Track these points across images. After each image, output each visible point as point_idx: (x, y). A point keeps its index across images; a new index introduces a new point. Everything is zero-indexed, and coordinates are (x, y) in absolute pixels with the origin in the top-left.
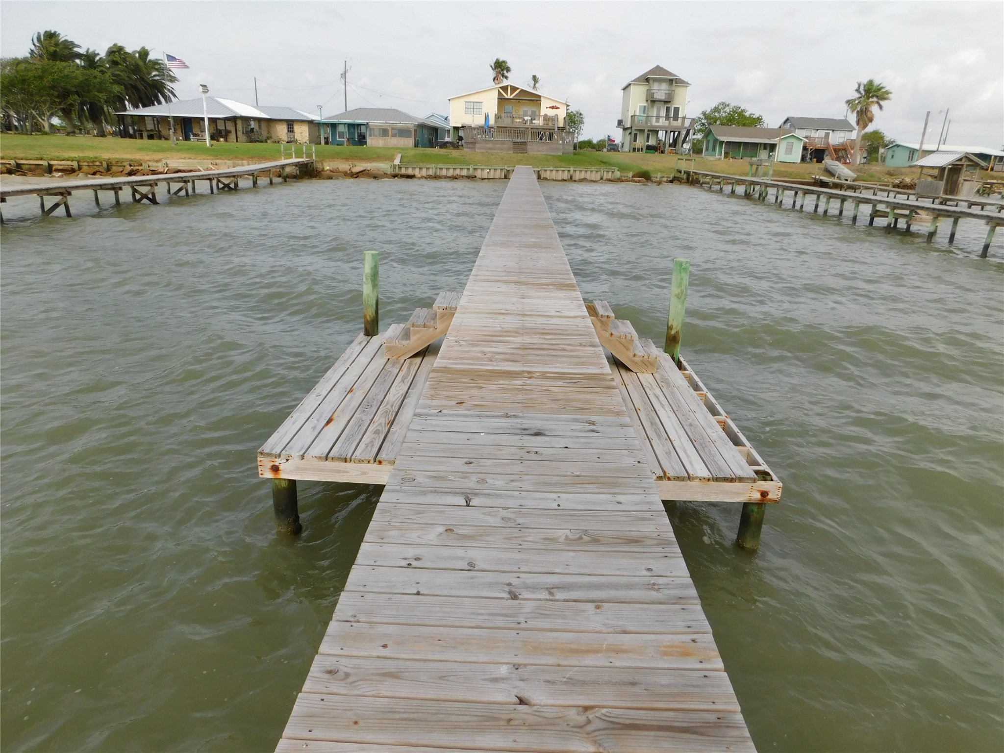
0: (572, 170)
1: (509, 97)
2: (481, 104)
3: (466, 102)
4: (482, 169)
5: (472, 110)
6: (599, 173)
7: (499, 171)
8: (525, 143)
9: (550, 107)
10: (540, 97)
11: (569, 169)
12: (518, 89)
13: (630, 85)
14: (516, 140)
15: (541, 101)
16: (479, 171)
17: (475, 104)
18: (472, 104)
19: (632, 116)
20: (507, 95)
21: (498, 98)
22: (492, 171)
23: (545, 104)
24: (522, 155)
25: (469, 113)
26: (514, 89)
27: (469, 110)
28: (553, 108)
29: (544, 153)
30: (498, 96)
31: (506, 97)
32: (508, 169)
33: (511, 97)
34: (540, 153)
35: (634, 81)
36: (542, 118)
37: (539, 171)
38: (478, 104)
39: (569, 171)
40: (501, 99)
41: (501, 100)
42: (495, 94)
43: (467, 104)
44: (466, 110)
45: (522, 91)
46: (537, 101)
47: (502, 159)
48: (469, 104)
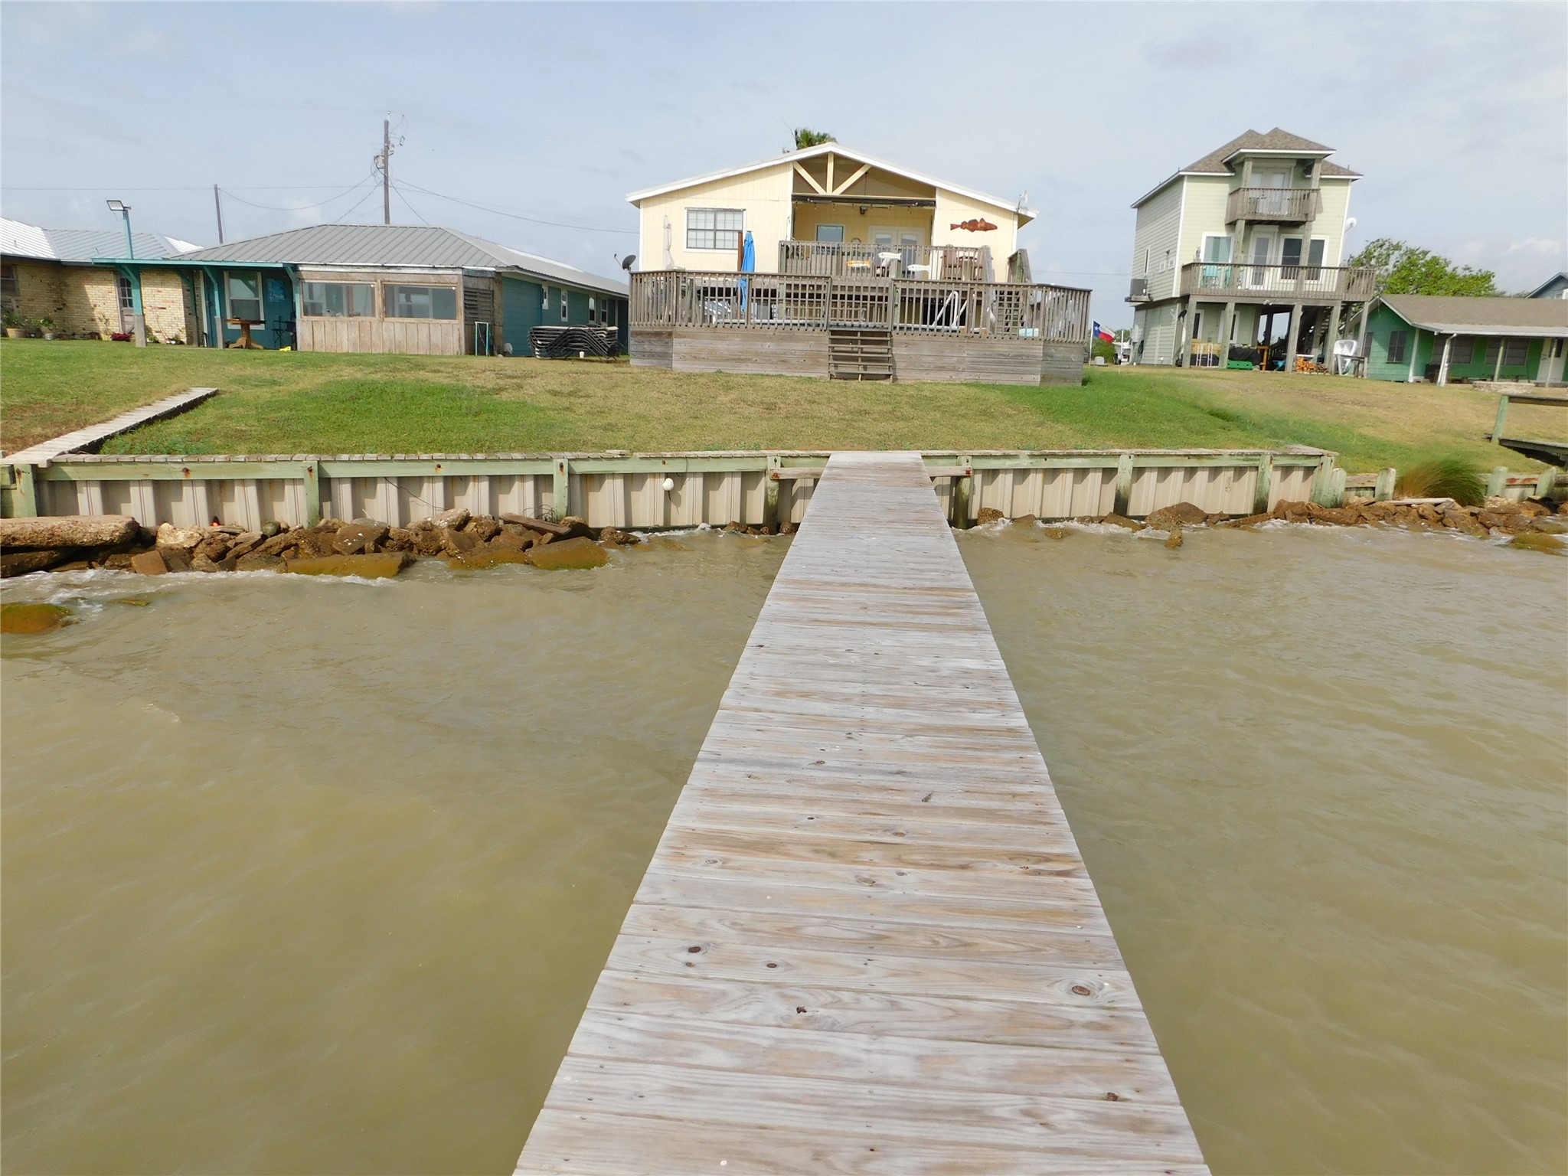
0: (1125, 464)
1: (829, 192)
2: (738, 216)
3: (690, 211)
4: (632, 480)
5: (711, 235)
6: (1249, 477)
7: (731, 487)
8: (881, 337)
9: (964, 225)
10: (931, 190)
11: (1110, 463)
12: (860, 165)
13: (1178, 180)
14: (847, 322)
15: (933, 204)
16: (613, 489)
17: (720, 216)
18: (711, 216)
19: (1186, 268)
20: (824, 186)
21: (794, 198)
22: (693, 488)
23: (946, 213)
24: (868, 385)
25: (701, 244)
26: (846, 166)
27: (701, 235)
28: (972, 226)
29: (965, 377)
30: (795, 189)
31: (821, 192)
32: (786, 473)
33: (838, 192)
34: (945, 376)
35: (1191, 168)
36: (937, 258)
37: (957, 480)
38: (730, 216)
39: (1109, 473)
40: (804, 198)
41: (804, 204)
42: (784, 184)
43: (693, 216)
44: (692, 234)
45: (874, 173)
46: (922, 203)
47: (770, 408)
48: (701, 216)
